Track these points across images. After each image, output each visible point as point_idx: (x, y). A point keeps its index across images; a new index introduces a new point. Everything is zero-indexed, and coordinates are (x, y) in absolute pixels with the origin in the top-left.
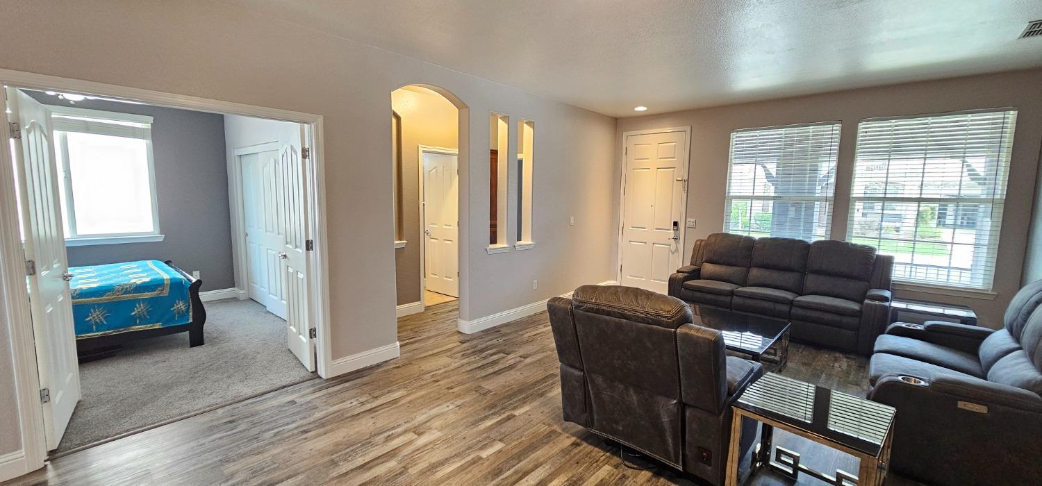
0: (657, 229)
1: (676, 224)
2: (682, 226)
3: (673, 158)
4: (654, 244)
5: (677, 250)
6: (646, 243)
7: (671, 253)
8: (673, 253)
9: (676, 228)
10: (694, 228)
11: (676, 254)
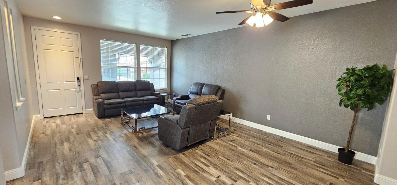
0: (66, 82)
1: (78, 79)
2: (81, 79)
3: (72, 47)
4: (65, 89)
5: (80, 91)
6: (59, 90)
7: (77, 93)
8: (78, 92)
9: (78, 80)
10: (89, 80)
11: (80, 93)
